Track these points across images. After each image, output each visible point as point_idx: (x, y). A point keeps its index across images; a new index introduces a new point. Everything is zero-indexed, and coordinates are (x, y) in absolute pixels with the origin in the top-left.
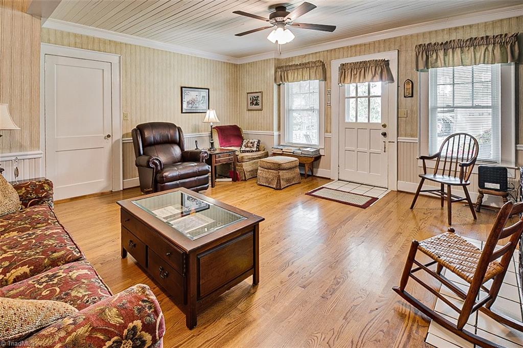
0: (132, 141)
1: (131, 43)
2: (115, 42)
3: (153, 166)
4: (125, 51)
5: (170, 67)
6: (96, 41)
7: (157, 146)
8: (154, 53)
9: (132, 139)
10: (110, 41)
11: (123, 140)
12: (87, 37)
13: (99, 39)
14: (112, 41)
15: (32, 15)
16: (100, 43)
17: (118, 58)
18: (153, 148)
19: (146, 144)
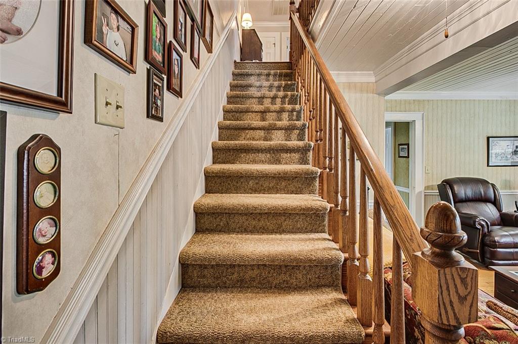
0: (438, 194)
1: (433, 99)
2: (418, 100)
3: (479, 227)
4: (427, 107)
5: (474, 116)
6: (403, 102)
7: (469, 203)
8: (456, 104)
9: (438, 191)
10: (414, 100)
11: (425, 193)
12: (396, 101)
13: (405, 101)
14: (416, 100)
15: (379, 94)
16: (405, 104)
17: (421, 115)
18: (464, 204)
19: (457, 200)
